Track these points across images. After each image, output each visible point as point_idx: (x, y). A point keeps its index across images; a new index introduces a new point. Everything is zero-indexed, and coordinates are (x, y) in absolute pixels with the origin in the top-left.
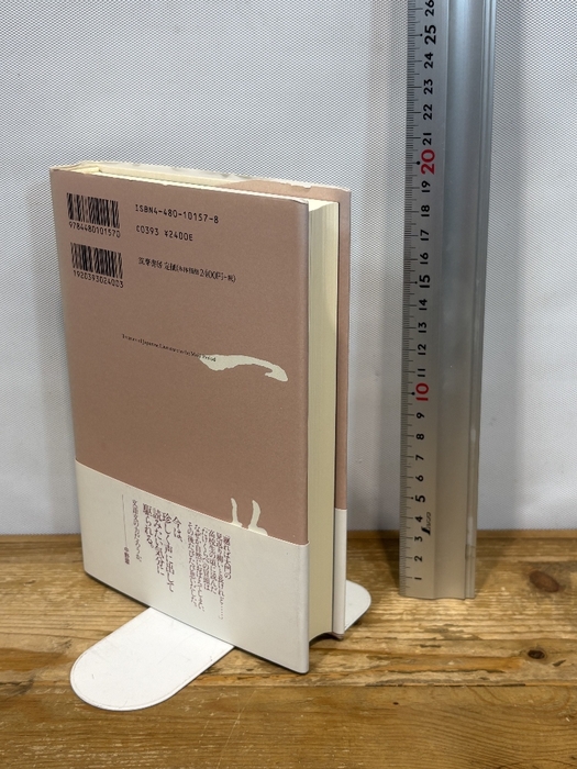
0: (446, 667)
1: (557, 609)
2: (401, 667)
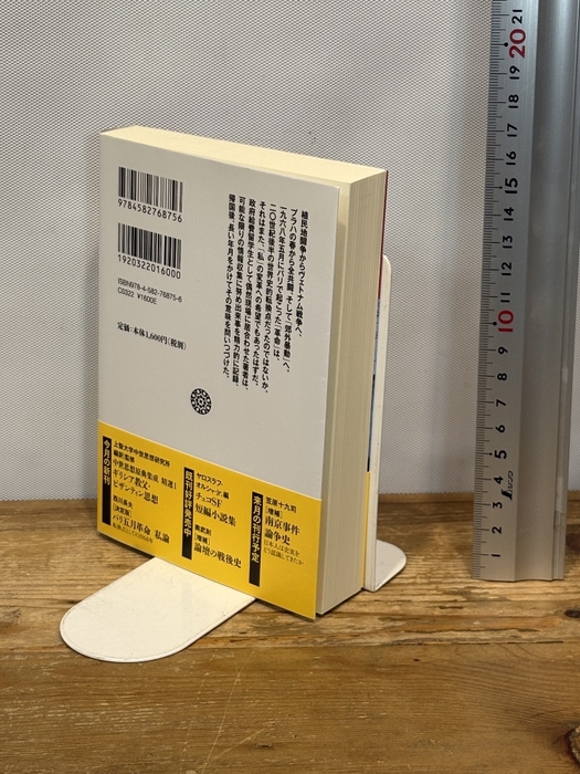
0: (471, 627)
2: (419, 627)
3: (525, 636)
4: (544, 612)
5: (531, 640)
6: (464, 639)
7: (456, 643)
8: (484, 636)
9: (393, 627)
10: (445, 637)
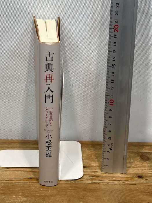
0: (112, 179)
1: (148, 165)
2: (99, 179)
3: (126, 182)
4: (132, 176)
5: (128, 183)
6: (110, 183)
7: (108, 184)
8: (115, 182)
9: (92, 179)
10: (105, 182)
